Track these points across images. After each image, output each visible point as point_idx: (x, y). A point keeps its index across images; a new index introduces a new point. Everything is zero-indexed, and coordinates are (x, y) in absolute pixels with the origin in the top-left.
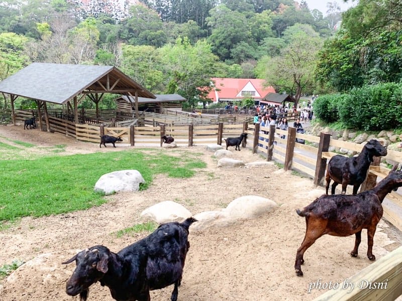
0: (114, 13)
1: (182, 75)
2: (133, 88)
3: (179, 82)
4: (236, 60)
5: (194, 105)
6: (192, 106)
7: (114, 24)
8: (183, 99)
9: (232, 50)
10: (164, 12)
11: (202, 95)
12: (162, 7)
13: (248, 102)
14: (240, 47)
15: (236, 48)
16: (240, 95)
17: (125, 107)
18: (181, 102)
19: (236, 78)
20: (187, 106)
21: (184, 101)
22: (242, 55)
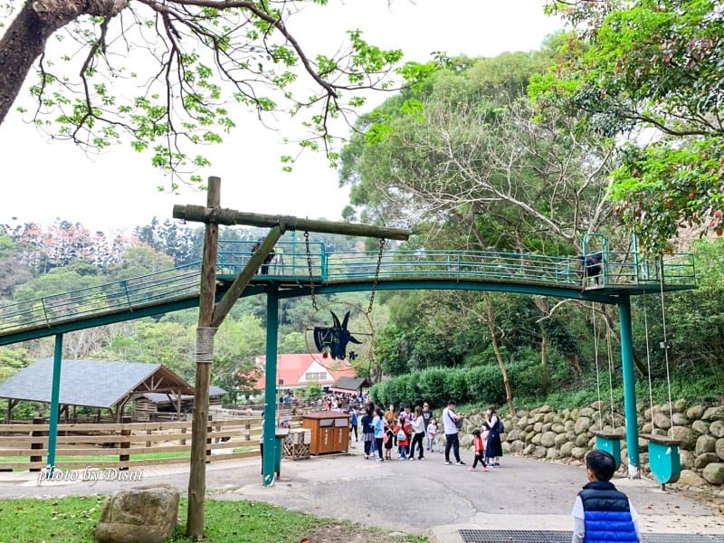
0: (96, 258)
1: (221, 360)
2: (176, 385)
3: (217, 369)
4: (296, 325)
5: (236, 400)
6: (234, 402)
7: (96, 274)
8: (224, 392)
9: (289, 311)
10: (179, 254)
11: (248, 385)
12: (176, 248)
13: (313, 390)
14: (302, 307)
15: (294, 308)
16: (303, 379)
17: (146, 409)
18: (221, 396)
19: (296, 352)
20: (226, 402)
21: (224, 395)
22: (305, 318)
